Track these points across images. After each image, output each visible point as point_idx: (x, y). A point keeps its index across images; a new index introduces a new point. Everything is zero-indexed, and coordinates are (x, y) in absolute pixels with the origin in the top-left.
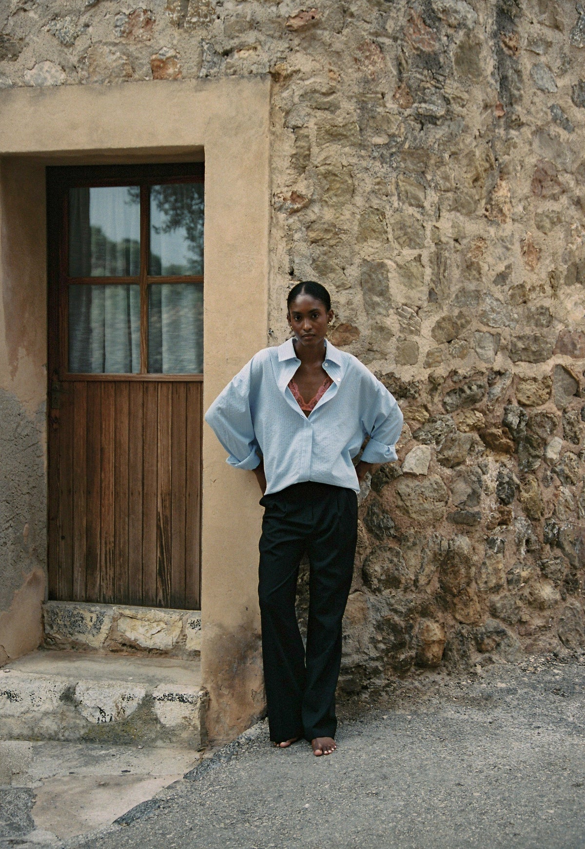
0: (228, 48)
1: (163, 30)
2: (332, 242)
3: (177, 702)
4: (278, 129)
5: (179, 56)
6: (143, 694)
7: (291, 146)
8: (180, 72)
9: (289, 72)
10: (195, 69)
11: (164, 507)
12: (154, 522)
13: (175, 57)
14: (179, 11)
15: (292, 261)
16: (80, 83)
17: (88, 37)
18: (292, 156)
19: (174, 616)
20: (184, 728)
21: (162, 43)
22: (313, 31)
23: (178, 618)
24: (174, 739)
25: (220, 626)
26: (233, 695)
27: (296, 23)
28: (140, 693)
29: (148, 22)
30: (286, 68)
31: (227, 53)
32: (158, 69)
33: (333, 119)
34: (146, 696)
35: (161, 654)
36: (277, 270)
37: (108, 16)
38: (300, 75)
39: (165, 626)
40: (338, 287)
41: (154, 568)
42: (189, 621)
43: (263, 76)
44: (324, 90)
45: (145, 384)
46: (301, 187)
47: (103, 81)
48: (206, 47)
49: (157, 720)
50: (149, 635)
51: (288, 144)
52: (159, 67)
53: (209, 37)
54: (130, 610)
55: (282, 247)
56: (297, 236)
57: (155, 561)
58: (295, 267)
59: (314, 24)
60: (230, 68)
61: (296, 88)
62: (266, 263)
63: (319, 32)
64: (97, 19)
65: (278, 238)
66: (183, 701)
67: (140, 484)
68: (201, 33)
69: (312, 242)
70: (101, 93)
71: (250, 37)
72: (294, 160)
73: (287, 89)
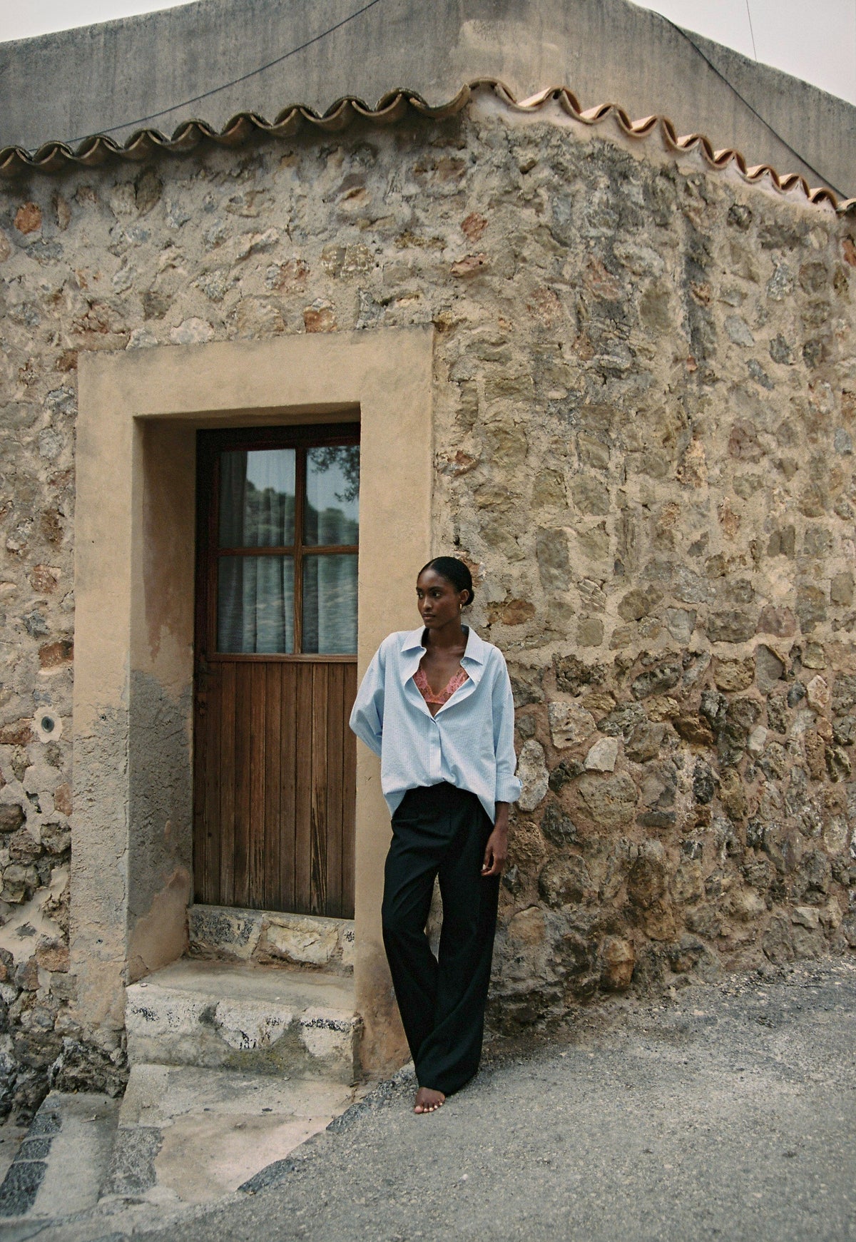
0: (388, 297)
1: (318, 280)
2: (504, 507)
3: (327, 1029)
4: (442, 382)
5: (334, 307)
6: (289, 1019)
7: (456, 401)
8: (335, 324)
9: (454, 320)
10: (352, 320)
11: (319, 803)
12: (308, 820)
13: (331, 308)
14: (335, 261)
15: (457, 529)
16: (229, 339)
17: (238, 291)
18: (458, 412)
19: (328, 926)
20: (336, 1059)
21: (316, 294)
22: (480, 277)
23: (333, 928)
24: (324, 1071)
26: (390, 1024)
27: (462, 269)
28: (286, 1017)
29: (302, 272)
30: (450, 317)
31: (386, 303)
32: (311, 321)
33: (503, 371)
34: (293, 1021)
35: (315, 968)
36: (440, 539)
37: (259, 269)
38: (467, 324)
39: (318, 937)
40: (510, 558)
41: (307, 870)
42: (345, 933)
43: (425, 326)
44: (493, 340)
45: (299, 666)
46: (468, 447)
47: (252, 336)
48: (363, 297)
49: (305, 1049)
50: (301, 946)
51: (453, 399)
52: (312, 319)
53: (367, 286)
54: (281, 917)
55: (446, 513)
56: (463, 501)
57: (309, 863)
58: (461, 536)
59: (482, 269)
60: (390, 318)
61: (462, 339)
62: (428, 531)
63: (488, 278)
64: (247, 272)
65: (442, 503)
66: (334, 1028)
67: (292, 776)
68: (358, 282)
69: (481, 508)
70: (250, 349)
71: (412, 285)
72: (459, 416)
73: (452, 339)
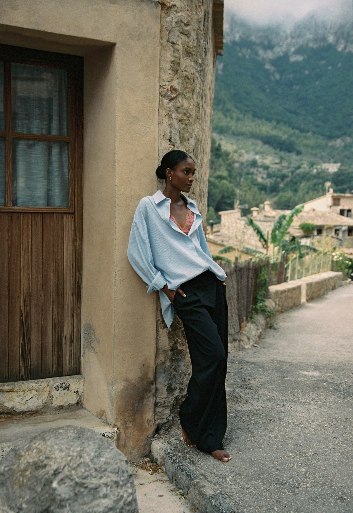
2: (187, 122)
4: (164, 42)
7: (171, 55)
9: (171, 5)
11: (25, 306)
15: (171, 132)
18: (172, 62)
19: (43, 384)
23: (46, 385)
25: (127, 380)
26: (135, 426)
33: (188, 42)
35: (33, 414)
36: (162, 137)
38: (176, 9)
39: (36, 393)
41: (18, 352)
42: (55, 386)
43: (156, 4)
44: (186, 22)
45: (10, 214)
46: (176, 84)
50: (23, 402)
51: (169, 53)
54: (8, 385)
55: (166, 121)
56: (174, 116)
57: (18, 346)
58: (173, 136)
61: (173, 17)
62: (157, 131)
65: (163, 116)
67: (6, 290)
69: (180, 121)
72: (172, 65)
73: (169, 16)
